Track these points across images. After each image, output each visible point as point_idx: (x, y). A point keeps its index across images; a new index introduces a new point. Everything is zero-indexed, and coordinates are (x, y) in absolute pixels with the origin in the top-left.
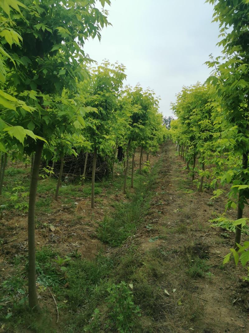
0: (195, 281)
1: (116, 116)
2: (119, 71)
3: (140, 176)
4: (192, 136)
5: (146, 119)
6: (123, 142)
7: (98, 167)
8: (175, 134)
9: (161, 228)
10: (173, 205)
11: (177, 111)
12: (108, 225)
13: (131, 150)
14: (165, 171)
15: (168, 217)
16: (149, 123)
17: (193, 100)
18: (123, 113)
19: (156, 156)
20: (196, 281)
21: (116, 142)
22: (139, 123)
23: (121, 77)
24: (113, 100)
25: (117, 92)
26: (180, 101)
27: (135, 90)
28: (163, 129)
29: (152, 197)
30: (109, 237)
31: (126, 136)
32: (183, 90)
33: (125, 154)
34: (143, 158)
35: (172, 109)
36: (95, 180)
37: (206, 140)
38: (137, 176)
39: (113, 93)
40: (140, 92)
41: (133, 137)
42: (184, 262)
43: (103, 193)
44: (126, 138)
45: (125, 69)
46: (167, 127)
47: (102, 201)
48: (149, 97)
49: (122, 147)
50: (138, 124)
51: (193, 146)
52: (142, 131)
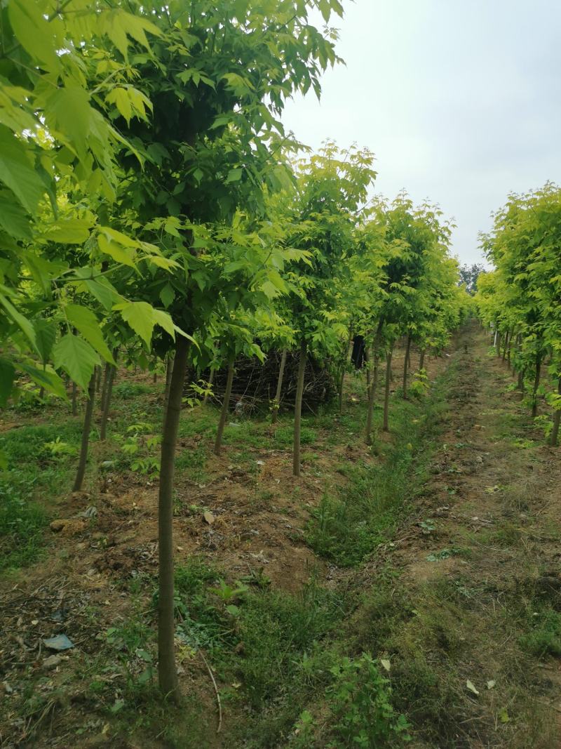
0: (541, 665)
1: (351, 266)
2: (360, 165)
3: (404, 404)
4: (532, 310)
5: (420, 273)
6: (365, 325)
7: (308, 381)
8: (488, 305)
9: (455, 528)
10: (485, 474)
11: (494, 253)
12: (331, 516)
13: (385, 343)
14: (465, 393)
15: (473, 504)
16: (427, 283)
17: (536, 225)
18: (368, 260)
19: (441, 357)
20: (546, 666)
21: (349, 326)
22: (405, 283)
23: (362, 178)
24: (345, 232)
25: (354, 212)
27: (396, 207)
28: (460, 295)
29: (433, 453)
30: (333, 543)
31: (374, 311)
32: (511, 201)
33: (370, 352)
34: (411, 362)
35: (481, 247)
36: (303, 411)
38: (397, 403)
39: (345, 216)
40: (407, 211)
41: (388, 315)
42: (514, 616)
43: (320, 441)
44: (373, 317)
45: (372, 158)
46: (467, 290)
47: (317, 458)
48: (429, 222)
49: (363, 337)
50: (402, 285)
51: (535, 336)
52: (410, 300)
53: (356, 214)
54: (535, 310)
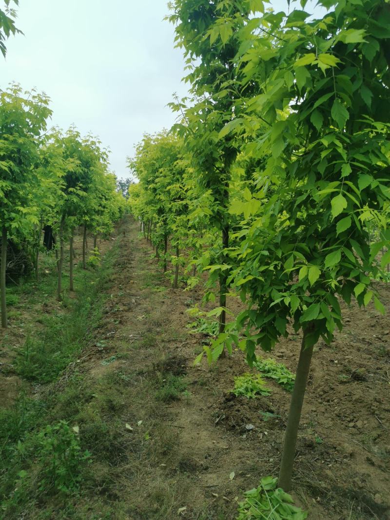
1: (38, 175)
2: (39, 104)
3: (83, 272)
4: (160, 208)
5: (89, 182)
6: (52, 218)
7: (10, 260)
8: (136, 205)
9: (118, 343)
10: (137, 309)
11: (137, 171)
12: (34, 351)
13: (67, 230)
14: (124, 262)
15: (129, 328)
16: (94, 189)
17: (159, 155)
18: (50, 172)
19: (109, 240)
21: (40, 219)
22: (78, 188)
23: (42, 113)
24: (32, 150)
25: (38, 137)
26: (140, 156)
27: (68, 136)
28: (119, 198)
29: (105, 301)
30: (36, 369)
31: (58, 207)
32: (145, 138)
33: (58, 238)
34: (88, 244)
35: (129, 167)
36: (7, 283)
37: (179, 213)
38: (79, 272)
39: (31, 139)
40: (77, 139)
41: (68, 210)
43: (22, 303)
44: (57, 212)
45: (49, 100)
46: (124, 196)
47: (21, 315)
48: (92, 148)
49: (51, 226)
50: (76, 189)
51: (162, 223)
52: (83, 200)
53: (40, 138)
54: (162, 207)
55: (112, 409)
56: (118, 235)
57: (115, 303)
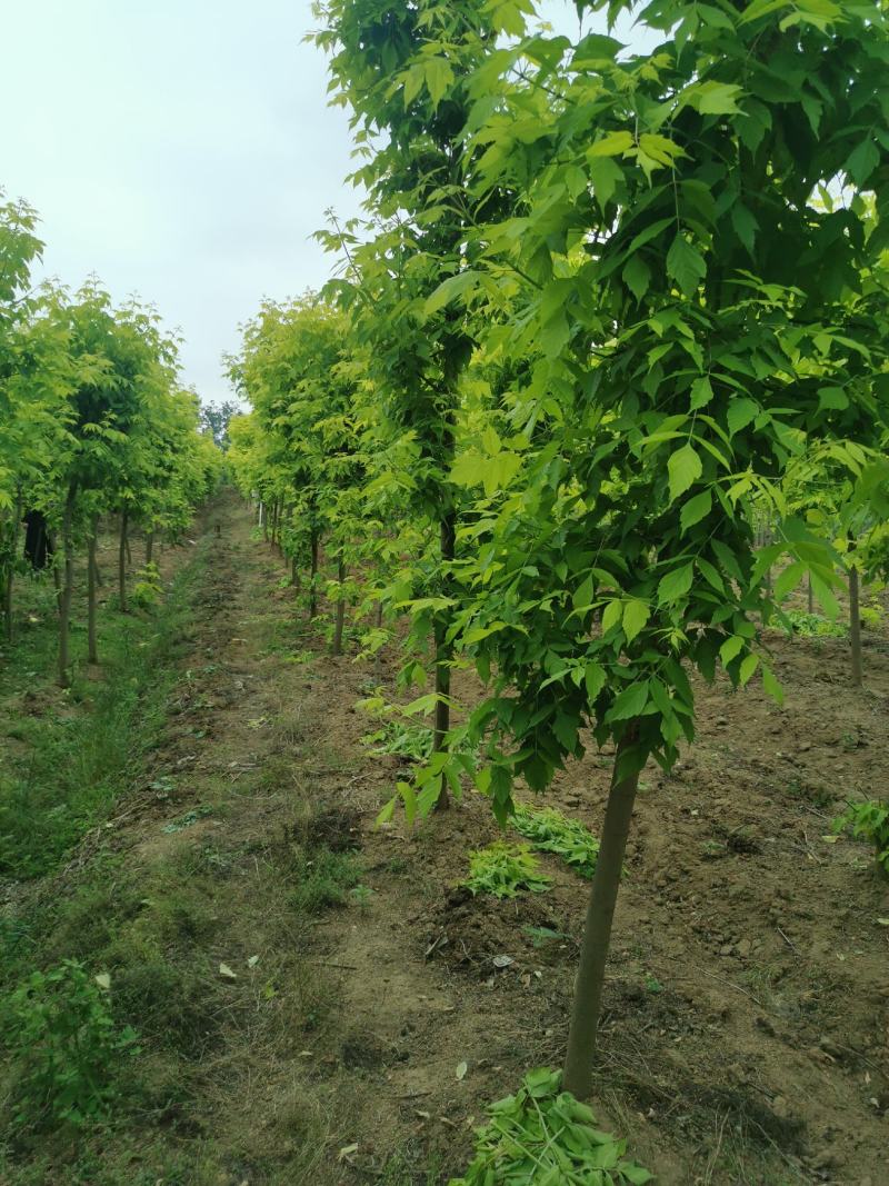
0: (316, 922)
1: (10, 394)
2: (12, 226)
3: (121, 619)
4: (301, 470)
5: (133, 409)
6: (46, 492)
8: (245, 464)
9: (202, 783)
10: (248, 703)
11: (247, 385)
13: (81, 521)
14: (218, 596)
15: (229, 747)
16: (146, 425)
17: (296, 349)
18: (39, 385)
19: (181, 545)
20: (322, 920)
21: (16, 495)
22: (108, 424)
23: (20, 247)
25: (9, 303)
26: (254, 351)
27: (83, 301)
28: (204, 448)
29: (171, 686)
30: (7, 846)
31: (58, 469)
32: (265, 310)
33: (59, 541)
34: (132, 554)
35: (228, 375)
37: (344, 482)
38: (111, 619)
40: (102, 310)
41: (83, 476)
42: (282, 874)
44: (57, 479)
45: (35, 218)
46: (217, 442)
48: (141, 330)
49: (41, 513)
50: (102, 426)
51: (306, 505)
52: (119, 452)
53: (13, 305)
54: (305, 469)
55: (189, 932)
56: (205, 534)
57: (196, 689)
